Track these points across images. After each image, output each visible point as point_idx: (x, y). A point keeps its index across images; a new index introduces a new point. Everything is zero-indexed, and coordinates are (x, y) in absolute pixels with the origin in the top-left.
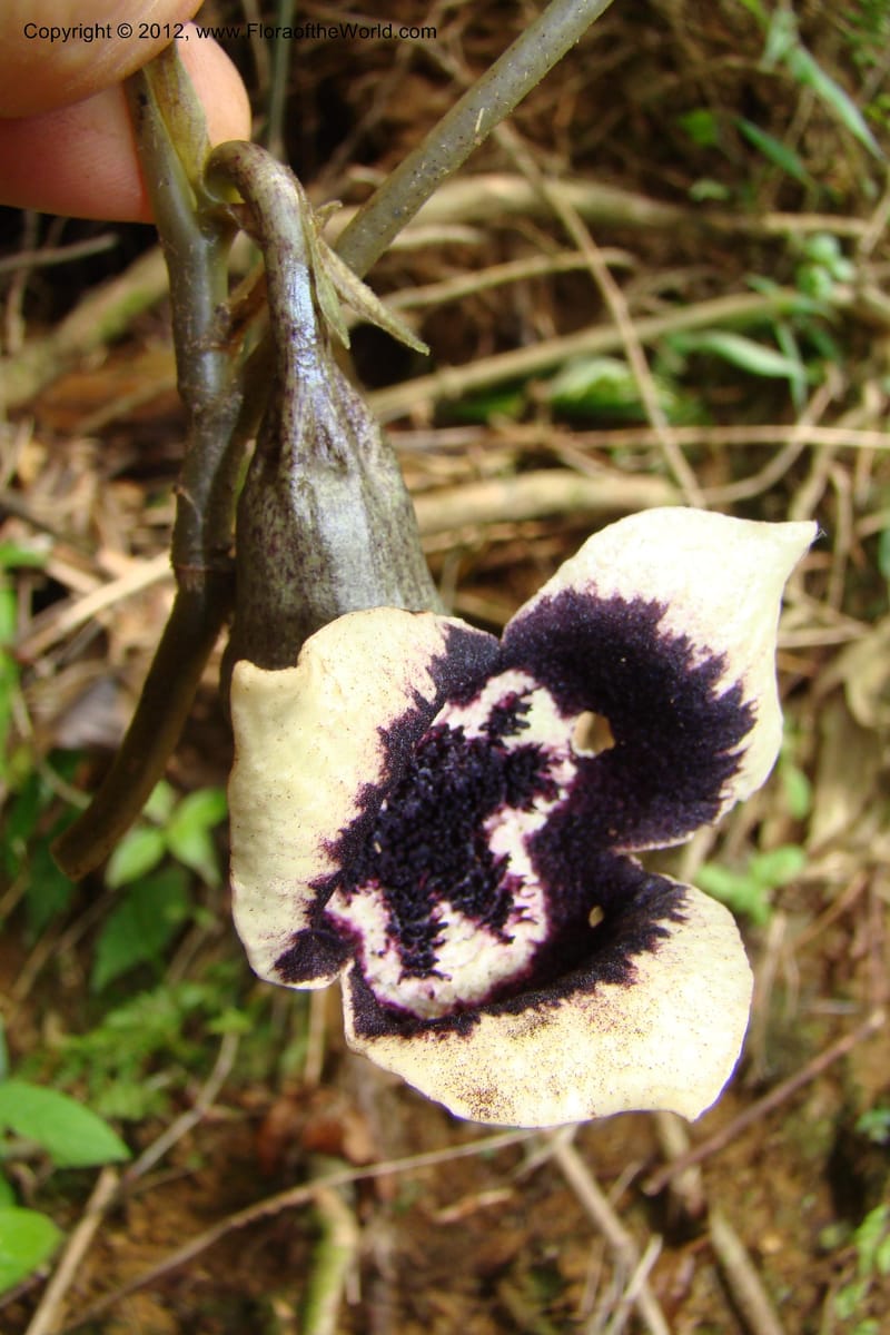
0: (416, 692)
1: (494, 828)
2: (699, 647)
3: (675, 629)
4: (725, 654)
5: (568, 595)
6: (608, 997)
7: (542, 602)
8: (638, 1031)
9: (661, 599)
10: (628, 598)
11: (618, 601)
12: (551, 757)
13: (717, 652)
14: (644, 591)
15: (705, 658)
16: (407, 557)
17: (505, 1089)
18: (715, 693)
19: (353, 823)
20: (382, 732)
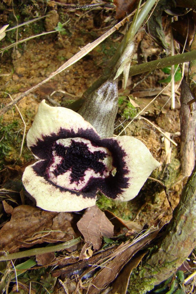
0: (73, 129)
1: (88, 170)
2: (127, 166)
3: (125, 160)
4: (129, 171)
5: (116, 141)
6: (56, 190)
7: (111, 139)
8: (51, 195)
9: (127, 153)
10: (122, 149)
11: (121, 148)
12: (106, 169)
13: (128, 169)
14: (125, 150)
15: (126, 169)
16: (104, 118)
17: (30, 183)
18: (124, 176)
19: (49, 136)
20: (61, 128)
